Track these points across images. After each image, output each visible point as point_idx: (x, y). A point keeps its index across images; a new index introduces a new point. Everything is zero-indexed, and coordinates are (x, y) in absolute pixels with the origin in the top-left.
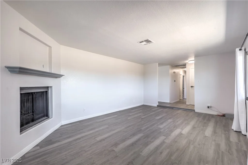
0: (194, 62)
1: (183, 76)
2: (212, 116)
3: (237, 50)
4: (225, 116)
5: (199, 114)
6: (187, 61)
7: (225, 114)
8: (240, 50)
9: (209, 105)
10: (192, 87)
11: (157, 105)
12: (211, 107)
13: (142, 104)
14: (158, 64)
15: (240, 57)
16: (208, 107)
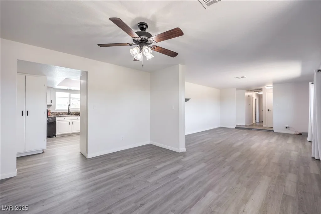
0: (272, 87)
1: (256, 99)
2: (291, 134)
3: (310, 83)
4: (302, 135)
5: (279, 134)
6: (265, 87)
7: (301, 133)
8: (312, 84)
9: (287, 126)
10: (269, 110)
11: (236, 127)
12: (289, 127)
13: (219, 126)
14: (235, 89)
15: (312, 88)
16: (286, 127)
